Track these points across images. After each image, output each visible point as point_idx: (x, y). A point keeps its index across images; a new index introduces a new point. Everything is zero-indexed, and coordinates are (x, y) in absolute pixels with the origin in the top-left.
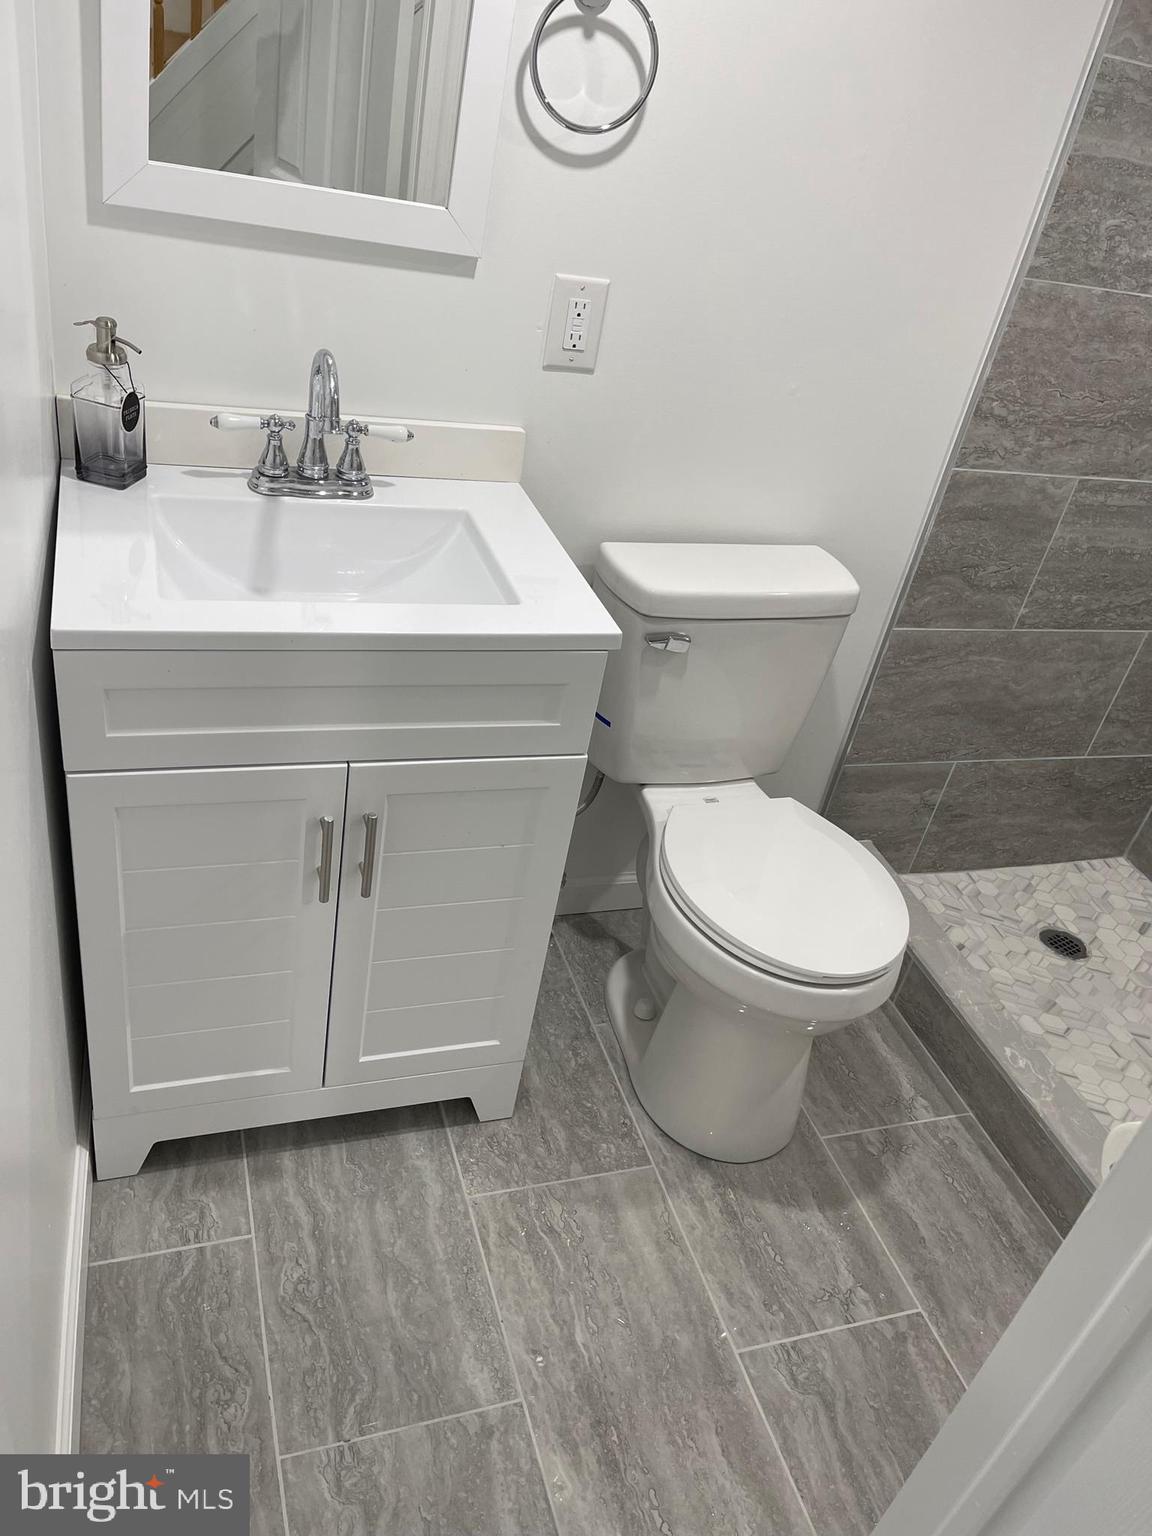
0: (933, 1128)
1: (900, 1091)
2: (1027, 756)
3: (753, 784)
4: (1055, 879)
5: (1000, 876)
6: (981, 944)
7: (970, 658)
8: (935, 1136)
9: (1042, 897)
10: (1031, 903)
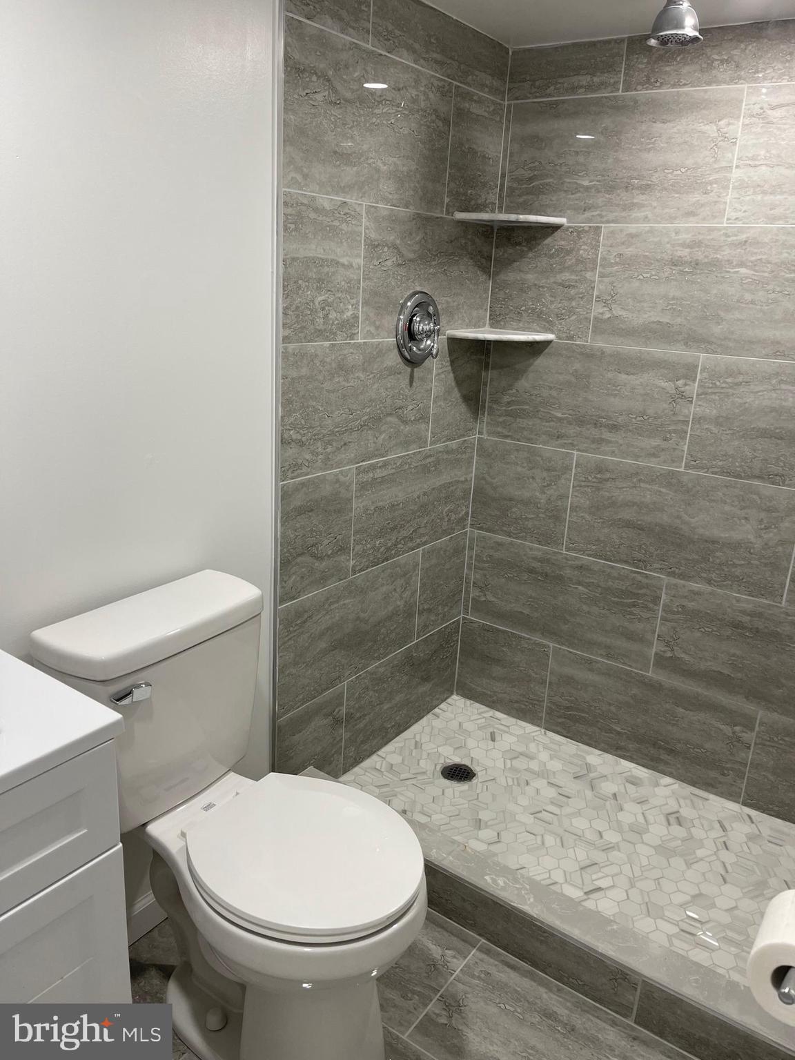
0: (467, 970)
1: (431, 954)
2: (385, 656)
3: (232, 774)
4: (427, 730)
5: (397, 745)
6: (414, 802)
7: (332, 607)
8: (473, 976)
9: (429, 747)
10: (425, 756)
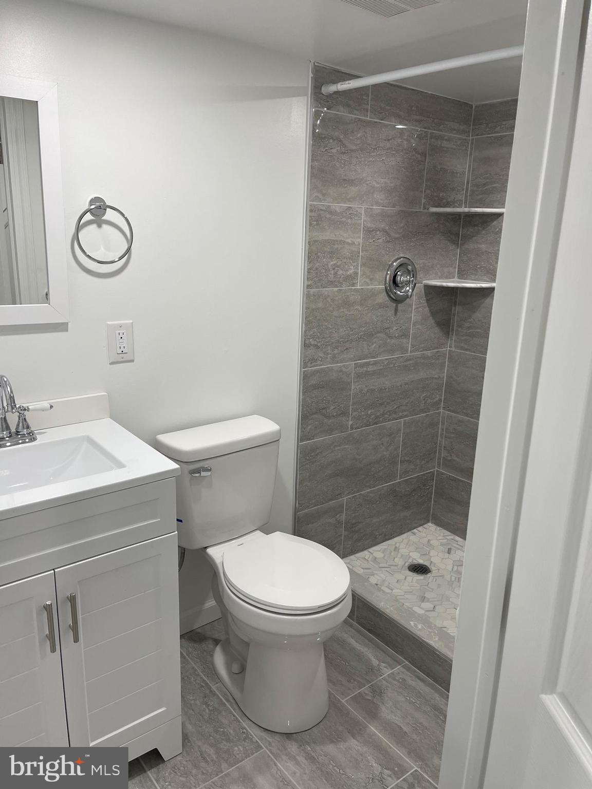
0: (392, 676)
1: (372, 663)
2: (374, 487)
3: (258, 533)
4: (406, 541)
5: (382, 547)
6: (384, 581)
7: (336, 449)
8: (395, 679)
9: (404, 551)
10: (399, 556)
